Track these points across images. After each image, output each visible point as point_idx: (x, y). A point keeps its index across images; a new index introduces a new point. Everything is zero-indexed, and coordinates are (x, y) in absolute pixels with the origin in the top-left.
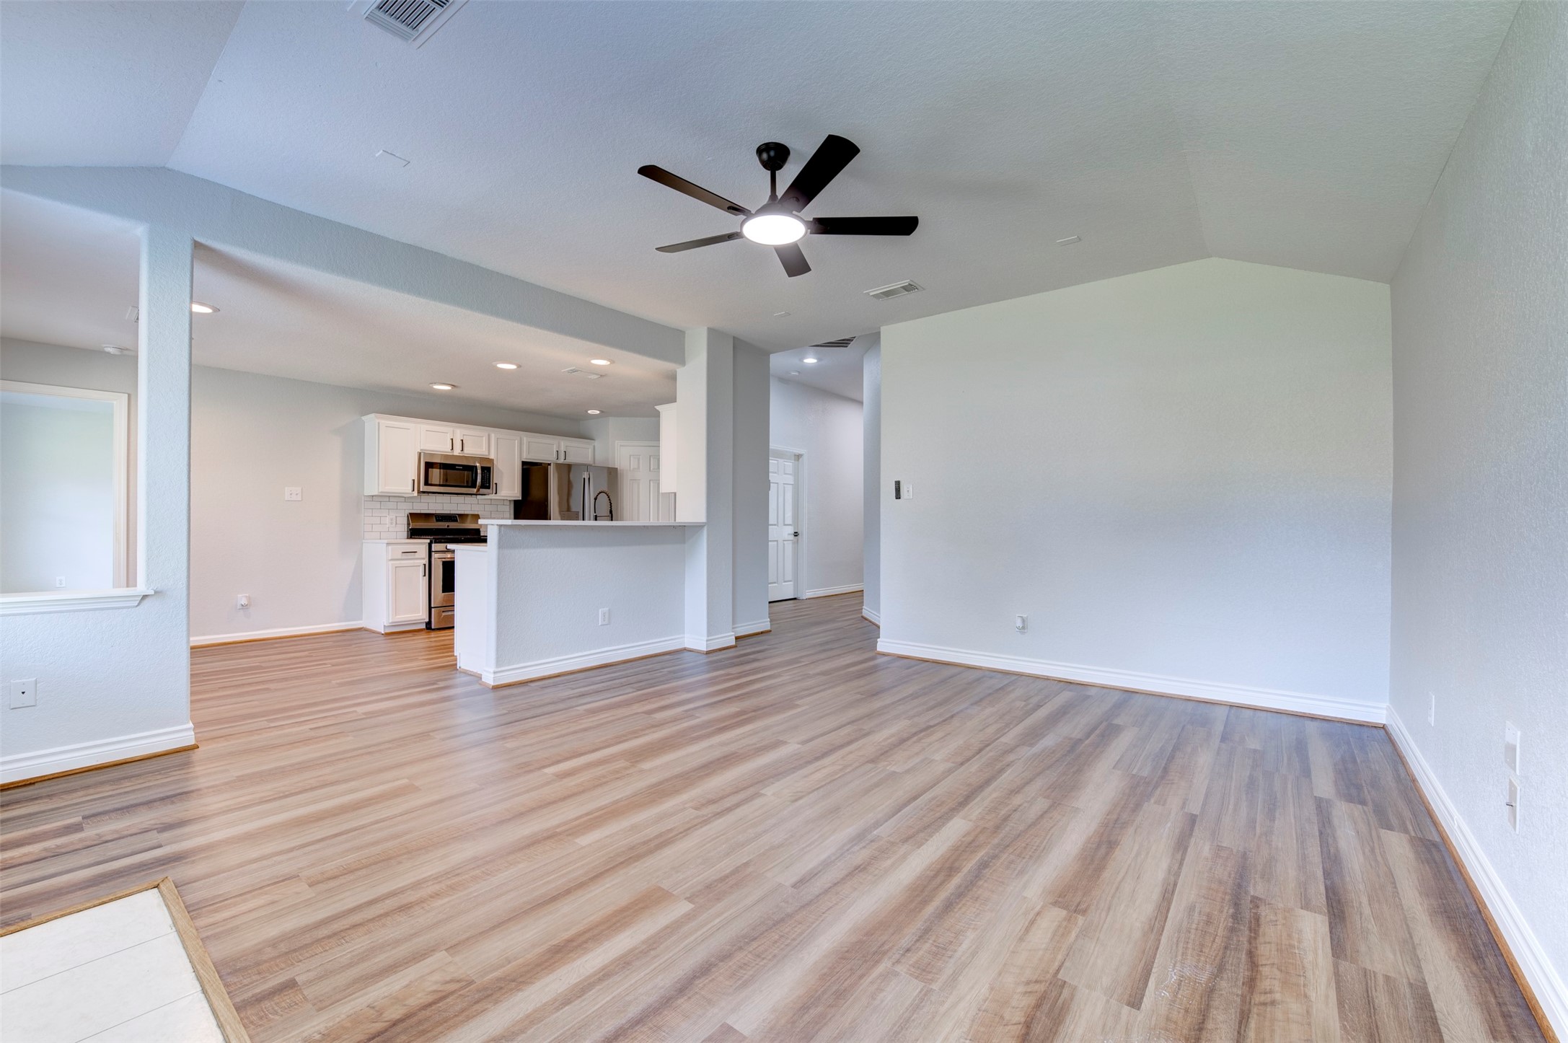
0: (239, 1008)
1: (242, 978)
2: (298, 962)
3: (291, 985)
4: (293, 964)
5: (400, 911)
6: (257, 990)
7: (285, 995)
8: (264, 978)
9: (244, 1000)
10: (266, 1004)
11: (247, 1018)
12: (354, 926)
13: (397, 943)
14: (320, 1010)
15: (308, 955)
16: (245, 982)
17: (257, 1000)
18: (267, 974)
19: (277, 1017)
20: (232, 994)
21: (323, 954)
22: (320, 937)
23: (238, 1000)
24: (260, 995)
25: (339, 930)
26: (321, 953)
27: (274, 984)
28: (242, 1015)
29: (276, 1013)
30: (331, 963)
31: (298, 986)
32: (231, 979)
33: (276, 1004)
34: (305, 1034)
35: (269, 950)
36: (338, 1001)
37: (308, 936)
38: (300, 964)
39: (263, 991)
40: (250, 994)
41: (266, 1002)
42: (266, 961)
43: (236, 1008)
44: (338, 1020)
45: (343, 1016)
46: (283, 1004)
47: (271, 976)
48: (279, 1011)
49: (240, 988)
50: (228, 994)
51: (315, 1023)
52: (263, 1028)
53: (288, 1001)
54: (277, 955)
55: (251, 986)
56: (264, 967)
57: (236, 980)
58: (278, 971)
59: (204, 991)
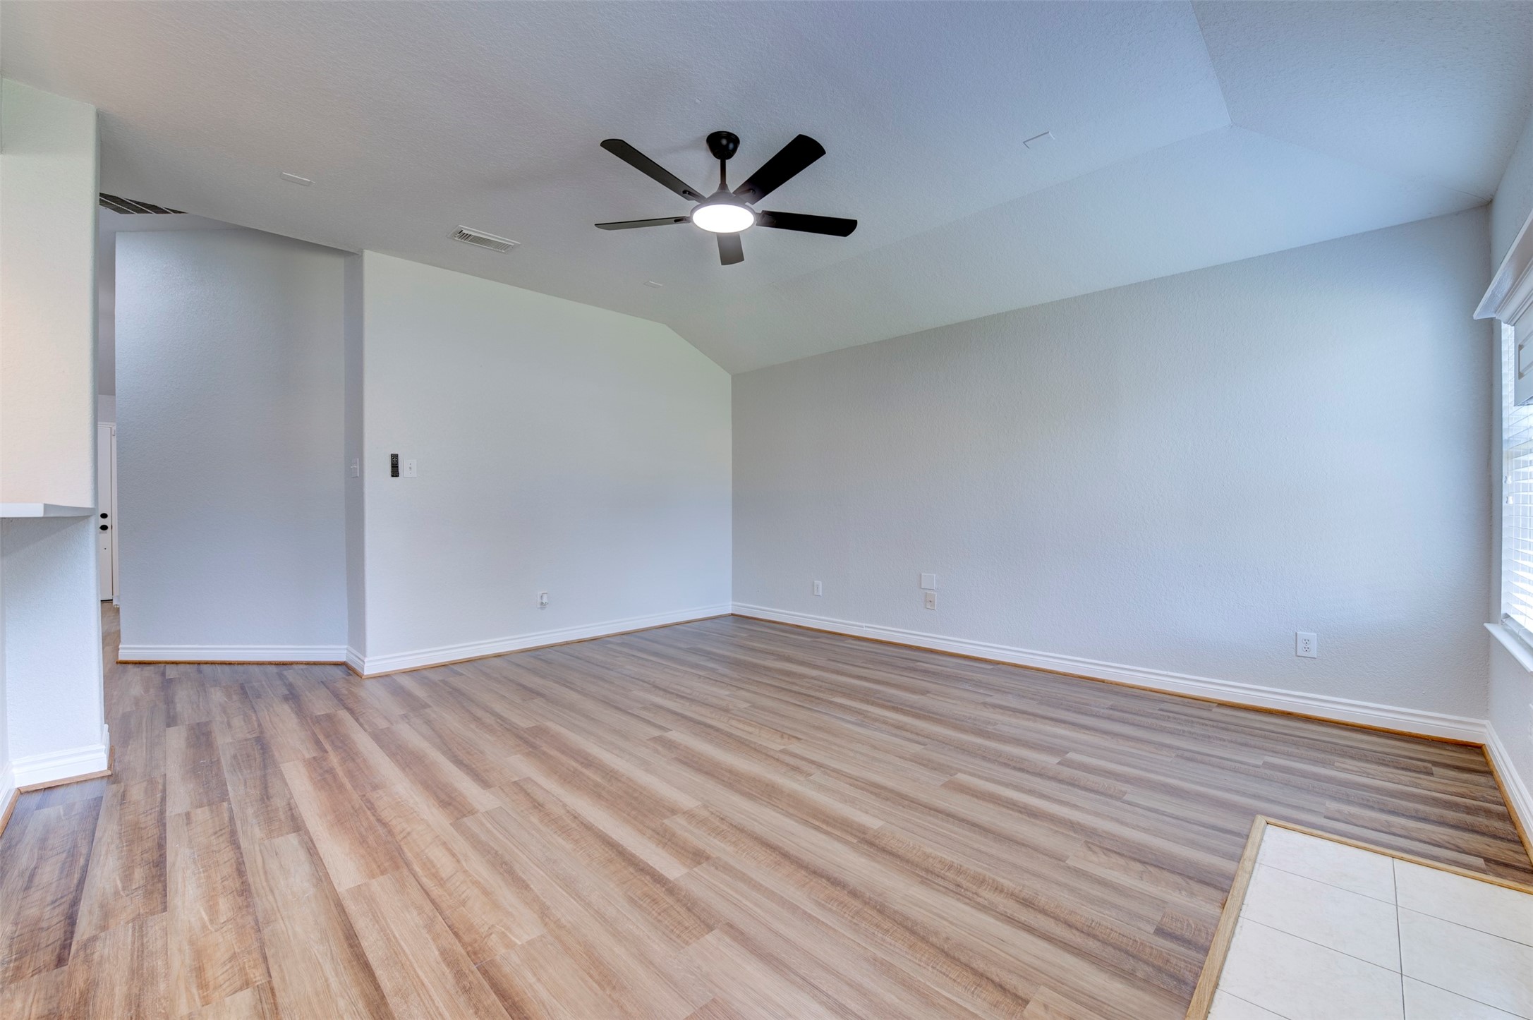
0: (1206, 950)
1: (1182, 970)
2: (1137, 942)
3: (1160, 932)
4: (1142, 944)
5: (1034, 904)
6: (1183, 949)
7: (1172, 929)
8: (1169, 954)
9: (1197, 952)
10: (1188, 935)
11: (1207, 938)
12: (1070, 926)
13: (1072, 890)
14: (1165, 902)
15: (1125, 940)
16: (1183, 965)
17: (1190, 944)
18: (1165, 955)
19: (1191, 922)
20: (1200, 965)
21: (1117, 929)
22: (1098, 944)
23: (1200, 956)
24: (1185, 945)
25: (1082, 935)
26: (1116, 932)
27: (1169, 943)
28: (1208, 944)
29: (1189, 925)
30: (1122, 919)
31: (1157, 926)
32: (1189, 977)
33: (1182, 930)
34: (1188, 899)
35: (1139, 974)
36: (1151, 897)
37: (1104, 954)
38: (1137, 939)
39: (1180, 946)
40: (1189, 952)
41: (1186, 937)
42: (1153, 966)
43: (1208, 952)
44: (1164, 889)
45: (1160, 888)
46: (1179, 925)
47: (1163, 950)
48: (1185, 924)
49: (1190, 964)
50: (1202, 968)
51: (1177, 899)
52: (1205, 924)
53: (1174, 924)
54: (1140, 963)
55: (1182, 958)
56: (1160, 963)
57: (1188, 973)
58: (1156, 949)
59: (1216, 985)
